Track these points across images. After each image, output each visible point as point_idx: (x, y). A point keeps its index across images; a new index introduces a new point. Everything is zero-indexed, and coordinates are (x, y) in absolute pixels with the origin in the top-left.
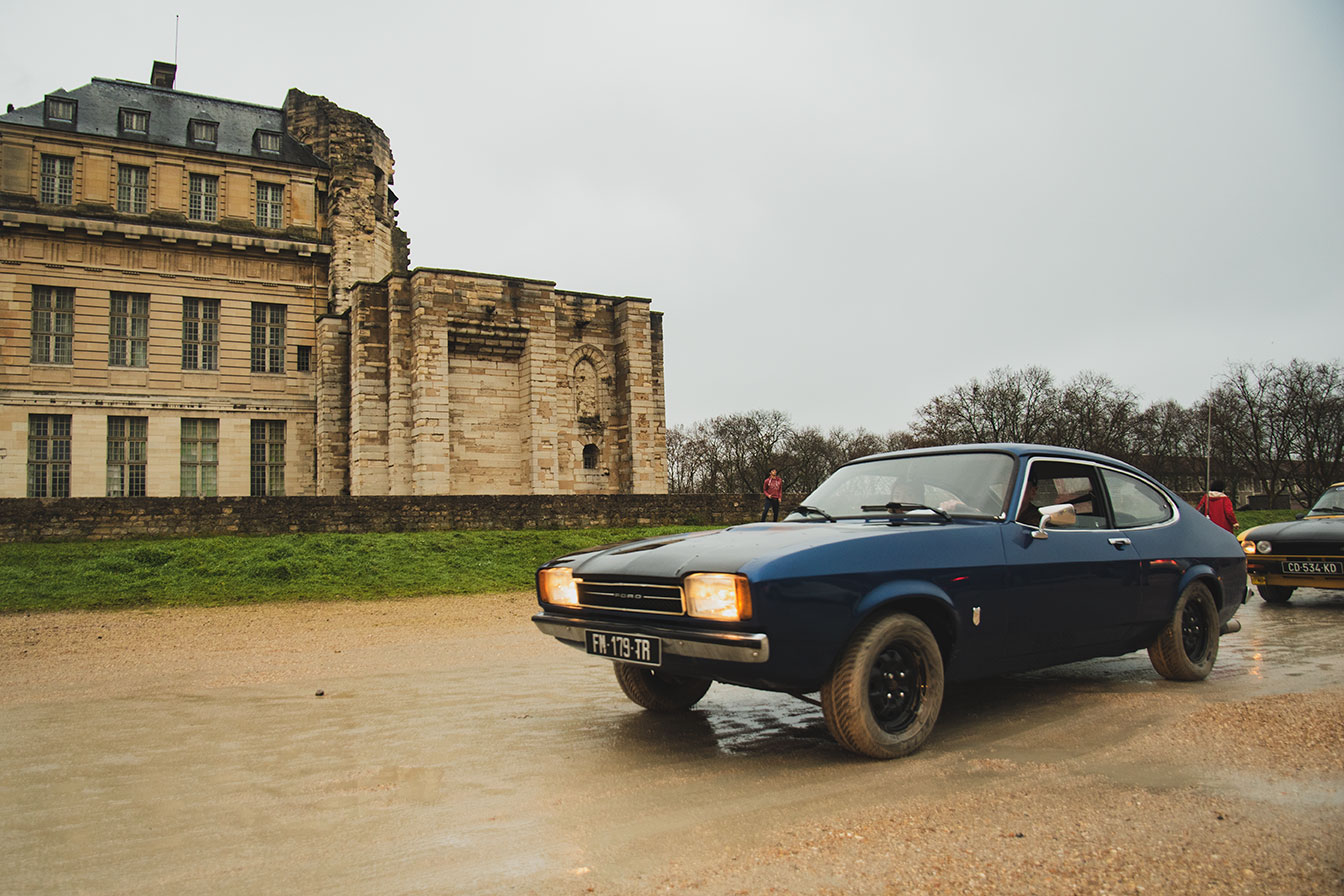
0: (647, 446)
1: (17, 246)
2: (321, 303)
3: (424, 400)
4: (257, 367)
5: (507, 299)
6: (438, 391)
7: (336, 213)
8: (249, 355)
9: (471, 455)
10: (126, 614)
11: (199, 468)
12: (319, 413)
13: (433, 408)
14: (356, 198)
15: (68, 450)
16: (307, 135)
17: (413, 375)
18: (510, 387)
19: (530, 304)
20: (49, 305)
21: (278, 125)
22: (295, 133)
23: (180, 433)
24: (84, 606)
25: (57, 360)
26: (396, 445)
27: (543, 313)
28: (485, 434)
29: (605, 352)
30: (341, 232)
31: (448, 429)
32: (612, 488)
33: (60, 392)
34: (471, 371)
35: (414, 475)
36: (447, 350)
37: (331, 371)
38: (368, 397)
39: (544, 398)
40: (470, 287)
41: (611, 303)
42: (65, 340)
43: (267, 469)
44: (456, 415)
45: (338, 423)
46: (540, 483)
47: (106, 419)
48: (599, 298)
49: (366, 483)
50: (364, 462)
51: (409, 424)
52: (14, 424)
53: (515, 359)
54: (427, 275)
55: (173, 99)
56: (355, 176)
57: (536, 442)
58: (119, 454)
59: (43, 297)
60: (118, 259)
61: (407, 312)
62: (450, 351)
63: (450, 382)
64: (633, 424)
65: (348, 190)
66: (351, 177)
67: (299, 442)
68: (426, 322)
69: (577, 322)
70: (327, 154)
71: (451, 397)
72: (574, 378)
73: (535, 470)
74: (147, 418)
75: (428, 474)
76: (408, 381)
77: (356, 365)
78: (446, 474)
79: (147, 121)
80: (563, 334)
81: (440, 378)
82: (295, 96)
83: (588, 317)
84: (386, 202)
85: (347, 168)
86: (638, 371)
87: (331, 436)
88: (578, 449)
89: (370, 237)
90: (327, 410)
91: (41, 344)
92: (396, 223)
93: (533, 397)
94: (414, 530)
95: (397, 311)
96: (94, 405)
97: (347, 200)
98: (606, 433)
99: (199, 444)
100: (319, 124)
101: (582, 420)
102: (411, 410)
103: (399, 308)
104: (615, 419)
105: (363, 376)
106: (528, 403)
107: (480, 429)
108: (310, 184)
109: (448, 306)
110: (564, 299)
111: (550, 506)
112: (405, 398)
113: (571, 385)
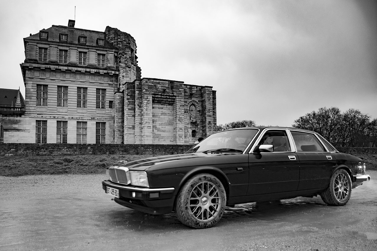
0: (211, 131)
1: (33, 73)
2: (116, 88)
3: (145, 116)
4: (98, 107)
5: (170, 87)
6: (149, 114)
7: (120, 62)
8: (95, 104)
9: (159, 133)
10: (60, 176)
11: (82, 136)
12: (115, 120)
13: (148, 119)
14: (126, 58)
15: (46, 130)
16: (112, 40)
17: (142, 109)
18: (170, 113)
19: (176, 88)
20: (41, 90)
21: (103, 37)
22: (108, 39)
23: (76, 126)
24: (50, 173)
25: (43, 105)
26: (137, 129)
27: (180, 91)
29: (199, 103)
30: (121, 68)
31: (152, 125)
33: (44, 114)
34: (159, 108)
35: (142, 138)
36: (152, 102)
37: (119, 108)
38: (129, 116)
39: (180, 116)
40: (159, 83)
41: (200, 88)
42: (45, 99)
43: (101, 136)
44: (154, 121)
45: (121, 123)
46: (179, 140)
47: (56, 122)
48: (197, 86)
49: (128, 140)
50: (128, 134)
51: (141, 124)
52: (32, 123)
53: (172, 104)
54: (146, 80)
55: (74, 30)
56: (125, 51)
57: (178, 129)
58: (60, 131)
59: (39, 88)
60: (59, 76)
61: (140, 91)
63: (153, 111)
64: (207, 124)
65: (123, 55)
67: (109, 128)
69: (190, 94)
70: (117, 45)
71: (153, 116)
72: (189, 110)
73: (177, 137)
74: (67, 121)
75: (146, 138)
76: (141, 111)
77: (126, 106)
78: (151, 138)
79: (67, 37)
80: (186, 97)
81: (150, 110)
82: (108, 28)
83: (194, 92)
84: (134, 59)
85: (123, 49)
86: (208, 108)
87: (119, 126)
88: (190, 131)
89: (130, 69)
90: (117, 119)
91: (39, 101)
92: (137, 65)
93: (177, 116)
94: (142, 154)
95: (138, 91)
96: (53, 118)
97: (123, 58)
98: (199, 127)
99: (82, 129)
100: (115, 36)
101: (191, 123)
102: (142, 119)
103: (138, 90)
104: (201, 122)
105: (128, 109)
106: (176, 118)
107: (161, 125)
108: (113, 54)
109: (152, 89)
110: (187, 87)
111: (182, 148)
112: (140, 116)
113: (188, 112)
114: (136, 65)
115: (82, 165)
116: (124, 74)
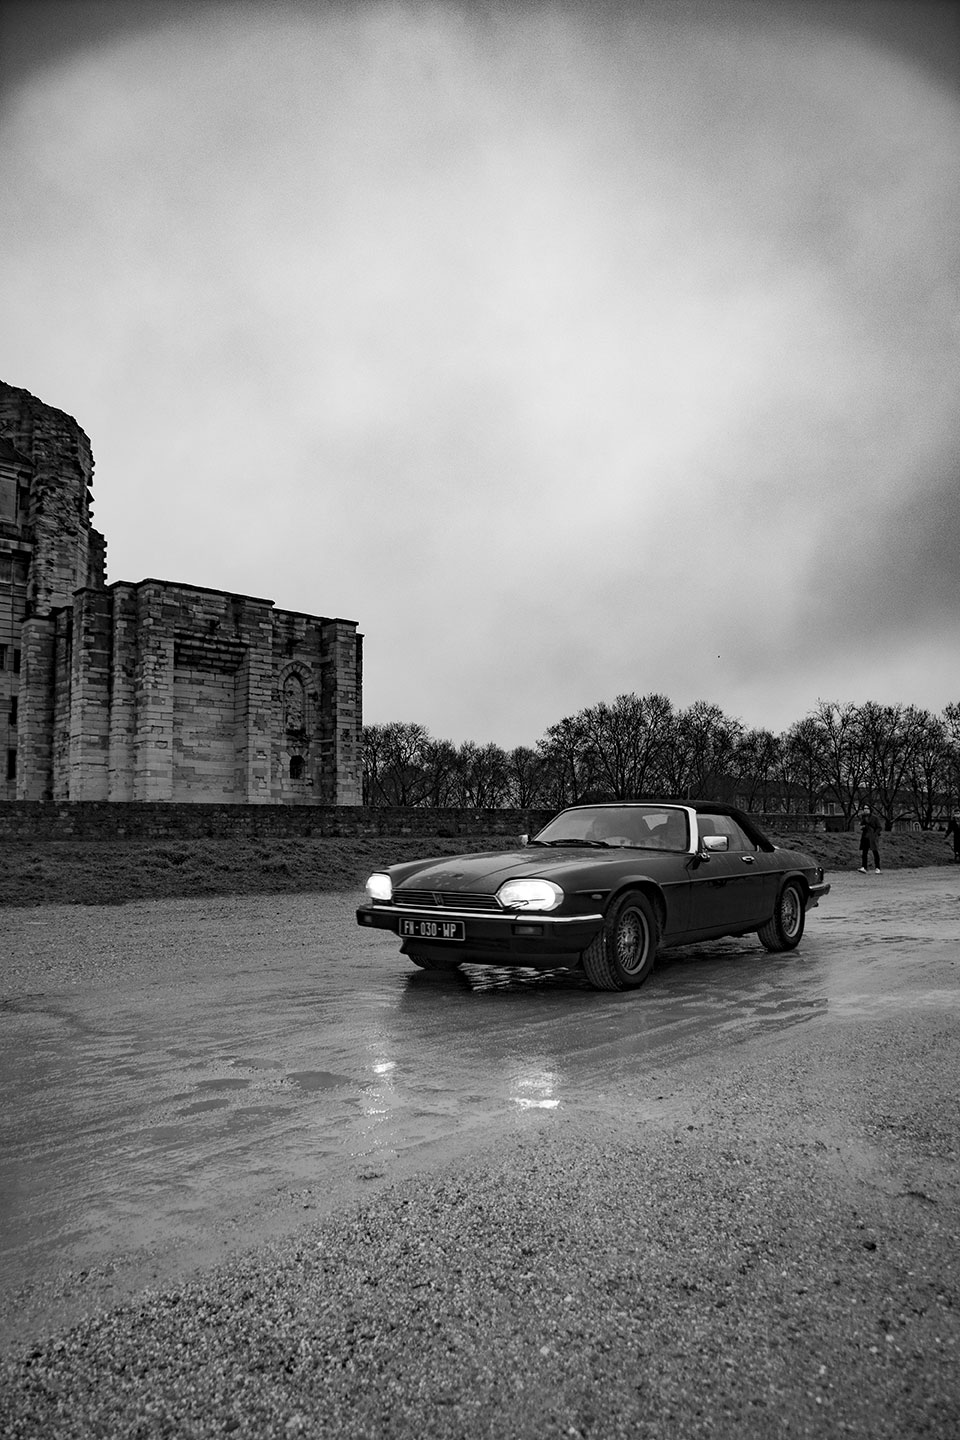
0: (349, 759)
2: (19, 602)
3: (150, 708)
5: (230, 614)
6: (164, 699)
7: (40, 511)
9: (189, 763)
12: (19, 713)
13: (158, 716)
14: (61, 498)
16: (9, 428)
17: (137, 683)
18: (226, 698)
19: (249, 621)
26: (118, 751)
27: (262, 629)
28: (201, 742)
29: (313, 670)
30: (45, 531)
31: (171, 737)
32: (315, 797)
34: (192, 682)
35: (136, 780)
36: (172, 661)
37: (36, 672)
38: (91, 702)
39: (260, 711)
40: (196, 601)
41: (319, 623)
44: (178, 724)
45: (43, 725)
46: (254, 792)
48: (309, 618)
50: (85, 766)
51: (132, 730)
53: (232, 672)
54: (156, 586)
56: (61, 476)
57: (252, 751)
61: (132, 621)
62: (177, 662)
63: (175, 691)
64: (339, 738)
65: (53, 490)
66: (56, 476)
68: (154, 633)
69: (289, 639)
70: (30, 450)
71: (175, 706)
72: (284, 692)
73: (249, 778)
75: (151, 780)
76: (132, 688)
77: (78, 670)
78: (168, 780)
80: (276, 651)
81: (165, 687)
83: (299, 635)
84: (84, 503)
85: (53, 467)
86: (344, 688)
87: (35, 737)
88: (286, 759)
89: (74, 539)
90: (32, 712)
92: (92, 524)
93: (251, 710)
95: (124, 620)
97: (52, 500)
98: (311, 745)
100: (22, 417)
101: (290, 732)
102: (135, 717)
103: (125, 616)
104: (319, 732)
105: (86, 681)
106: (244, 715)
107: (197, 738)
108: (13, 479)
109: (175, 618)
110: (278, 617)
111: (333, 816)
112: (128, 705)
113: (282, 699)
114: (88, 526)
115: (226, 869)
116: (54, 555)
